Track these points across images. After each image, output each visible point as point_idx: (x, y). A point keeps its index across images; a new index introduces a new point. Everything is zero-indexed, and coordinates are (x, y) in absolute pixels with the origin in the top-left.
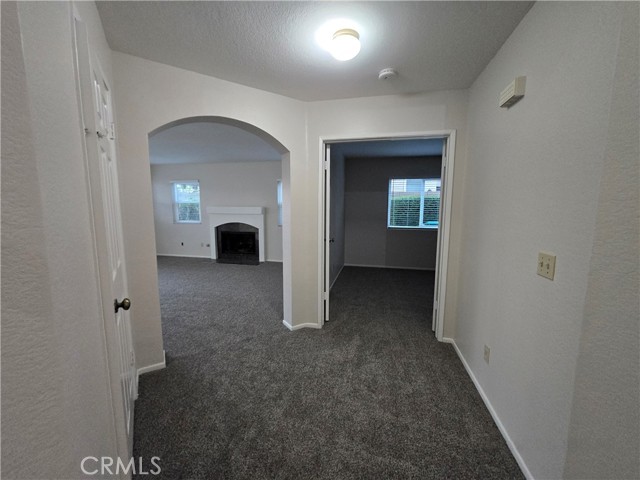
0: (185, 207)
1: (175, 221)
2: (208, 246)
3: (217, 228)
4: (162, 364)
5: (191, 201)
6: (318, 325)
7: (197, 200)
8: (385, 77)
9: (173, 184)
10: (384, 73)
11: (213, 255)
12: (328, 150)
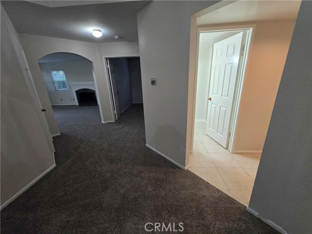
0: (59, 82)
1: (56, 89)
2: (74, 99)
3: (77, 92)
4: (60, 134)
5: (62, 80)
6: (113, 121)
7: (64, 79)
8: (117, 39)
9: (51, 72)
10: (116, 37)
11: (77, 103)
12: (108, 61)
